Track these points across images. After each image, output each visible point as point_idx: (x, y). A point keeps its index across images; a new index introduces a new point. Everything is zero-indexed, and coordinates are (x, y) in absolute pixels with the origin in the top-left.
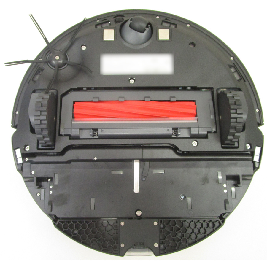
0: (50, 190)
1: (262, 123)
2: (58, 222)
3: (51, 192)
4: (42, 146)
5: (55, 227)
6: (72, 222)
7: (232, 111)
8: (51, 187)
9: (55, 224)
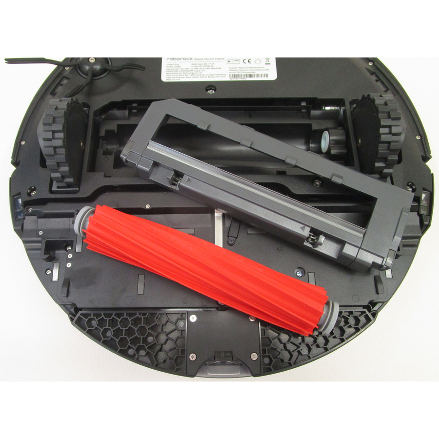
0: (68, 260)
1: (427, 155)
2: (78, 315)
3: (69, 265)
4: (58, 187)
5: (72, 324)
6: (103, 316)
7: (382, 130)
8: (70, 256)
9: (72, 319)
